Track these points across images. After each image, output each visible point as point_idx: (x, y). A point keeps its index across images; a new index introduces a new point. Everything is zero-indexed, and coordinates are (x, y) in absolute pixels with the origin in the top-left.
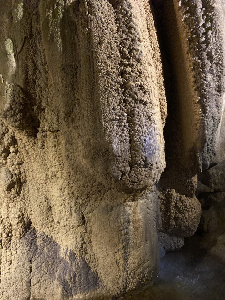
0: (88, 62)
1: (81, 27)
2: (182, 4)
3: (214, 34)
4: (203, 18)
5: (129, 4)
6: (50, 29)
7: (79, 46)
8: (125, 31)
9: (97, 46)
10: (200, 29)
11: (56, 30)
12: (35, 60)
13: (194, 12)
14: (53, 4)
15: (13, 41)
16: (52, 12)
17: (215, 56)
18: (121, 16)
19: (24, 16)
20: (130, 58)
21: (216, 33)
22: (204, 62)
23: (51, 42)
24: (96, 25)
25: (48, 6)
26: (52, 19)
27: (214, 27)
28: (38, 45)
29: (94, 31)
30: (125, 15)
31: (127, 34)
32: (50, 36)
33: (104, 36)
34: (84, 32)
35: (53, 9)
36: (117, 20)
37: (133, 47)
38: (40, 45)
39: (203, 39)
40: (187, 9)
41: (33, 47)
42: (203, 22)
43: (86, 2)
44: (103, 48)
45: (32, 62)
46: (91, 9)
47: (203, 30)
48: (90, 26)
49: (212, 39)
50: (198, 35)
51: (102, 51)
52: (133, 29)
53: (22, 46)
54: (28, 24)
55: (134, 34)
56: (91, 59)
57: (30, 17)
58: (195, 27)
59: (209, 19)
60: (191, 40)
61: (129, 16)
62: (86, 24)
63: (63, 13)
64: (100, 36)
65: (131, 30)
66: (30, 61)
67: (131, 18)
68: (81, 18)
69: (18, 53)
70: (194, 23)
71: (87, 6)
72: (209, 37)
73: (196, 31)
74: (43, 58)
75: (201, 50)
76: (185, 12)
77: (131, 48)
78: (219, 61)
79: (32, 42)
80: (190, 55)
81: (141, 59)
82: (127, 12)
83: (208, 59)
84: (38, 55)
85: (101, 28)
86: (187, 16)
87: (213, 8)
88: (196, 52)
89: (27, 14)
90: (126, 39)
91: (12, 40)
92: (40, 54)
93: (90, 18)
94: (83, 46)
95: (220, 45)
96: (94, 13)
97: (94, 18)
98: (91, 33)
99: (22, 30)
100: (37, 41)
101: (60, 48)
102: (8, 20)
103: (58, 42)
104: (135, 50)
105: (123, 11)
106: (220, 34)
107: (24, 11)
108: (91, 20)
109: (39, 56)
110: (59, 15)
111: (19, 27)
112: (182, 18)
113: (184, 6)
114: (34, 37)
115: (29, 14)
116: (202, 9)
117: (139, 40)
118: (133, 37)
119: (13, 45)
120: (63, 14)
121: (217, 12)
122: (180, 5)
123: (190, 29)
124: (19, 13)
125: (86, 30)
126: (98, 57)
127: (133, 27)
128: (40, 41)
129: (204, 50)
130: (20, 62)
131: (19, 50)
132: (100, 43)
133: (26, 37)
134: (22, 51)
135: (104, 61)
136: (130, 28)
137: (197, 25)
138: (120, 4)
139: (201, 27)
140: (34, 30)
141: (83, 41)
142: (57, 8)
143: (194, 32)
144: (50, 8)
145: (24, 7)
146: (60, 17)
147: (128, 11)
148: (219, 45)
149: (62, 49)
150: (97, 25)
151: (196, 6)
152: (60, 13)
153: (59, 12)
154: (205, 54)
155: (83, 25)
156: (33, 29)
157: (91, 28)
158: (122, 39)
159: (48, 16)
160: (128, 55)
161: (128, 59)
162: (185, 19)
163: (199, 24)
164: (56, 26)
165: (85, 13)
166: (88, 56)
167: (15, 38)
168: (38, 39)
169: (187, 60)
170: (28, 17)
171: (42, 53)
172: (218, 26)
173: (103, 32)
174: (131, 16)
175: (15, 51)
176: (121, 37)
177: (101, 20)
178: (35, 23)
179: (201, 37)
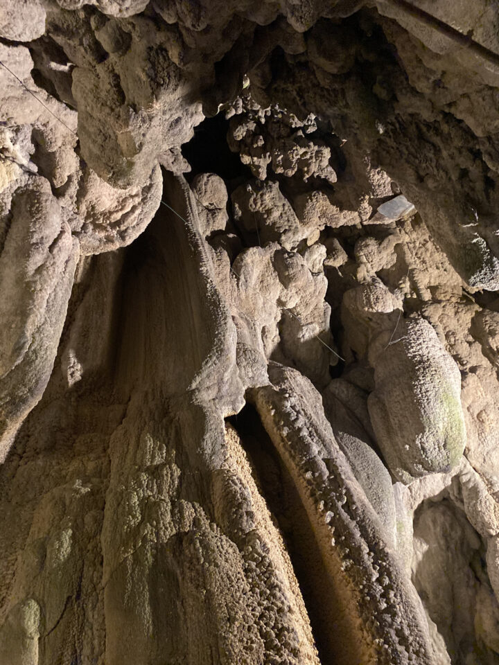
0: (209, 659)
1: (189, 584)
2: (335, 543)
3: (399, 597)
4: (374, 568)
5: (264, 545)
6: (129, 586)
7: (185, 620)
8: (266, 593)
9: (225, 624)
10: (374, 587)
11: (140, 588)
12: (77, 648)
13: (359, 558)
14: (135, 538)
15: (40, 606)
16: (132, 552)
17: (411, 639)
18: (253, 565)
19: (71, 554)
20: (281, 649)
21: (401, 595)
22: (396, 650)
23: (129, 612)
24: (220, 584)
25: (124, 540)
26: (133, 565)
27: (396, 586)
28: (90, 614)
29: (217, 595)
30: (260, 563)
31: (268, 599)
32: (128, 601)
33: (236, 606)
34: (199, 596)
35: (135, 546)
36: (247, 571)
37: (282, 624)
38: (95, 612)
39: (384, 606)
40: (347, 552)
41: (79, 617)
42: (375, 576)
43: (198, 541)
44: (236, 629)
45: (72, 654)
46: (207, 553)
47: (379, 589)
48: (210, 586)
49: (398, 606)
50: (373, 597)
51: (235, 636)
52: (277, 589)
53: (59, 617)
54: (76, 570)
55: (280, 598)
56: (214, 652)
57: (81, 556)
58: (365, 582)
59: (385, 571)
60: (362, 605)
61: (267, 565)
62: (201, 580)
63: (154, 556)
64: (230, 604)
65: (275, 591)
66: (69, 650)
67: (270, 568)
68: (189, 568)
69: (47, 633)
70: (362, 575)
71: (201, 548)
72: (392, 601)
73: (369, 590)
74: (96, 642)
75: (385, 626)
76: (343, 556)
77: (280, 626)
78: (420, 647)
79: (78, 606)
80: (365, 632)
81: (299, 650)
82: (263, 558)
83: (400, 644)
84: (87, 636)
85: (229, 589)
86: (348, 564)
87: (386, 555)
88: (377, 627)
89: (77, 552)
90: (267, 609)
91: (38, 604)
92: (90, 634)
93: (208, 570)
94: (196, 624)
95: (413, 617)
96: (214, 561)
97: (215, 570)
98: (212, 599)
99: (65, 583)
100: (90, 606)
101: (148, 628)
102: (37, 560)
103: (145, 614)
104: (288, 630)
105: (256, 556)
106: (409, 598)
107: (73, 546)
108: (210, 575)
109: (89, 639)
110: (147, 559)
111: (60, 577)
112: (342, 567)
113: (339, 546)
114: (83, 597)
115: (81, 550)
116: (369, 554)
117: (290, 610)
118: (280, 604)
119: (40, 615)
120: (154, 558)
121: (393, 560)
122: (333, 544)
123: (357, 585)
124: (62, 550)
125: (202, 592)
126: (230, 651)
127: (277, 586)
128: (95, 606)
129: (391, 626)
130: (48, 653)
131: (50, 626)
132: (231, 620)
133: (69, 598)
134: (57, 628)
135: (240, 658)
136: (272, 587)
137: (369, 580)
138: (248, 543)
139: (375, 584)
140: (85, 582)
141: (197, 614)
142: (143, 546)
143: (366, 591)
144: (127, 544)
145: (73, 537)
146: (148, 562)
147: (265, 557)
148: (411, 617)
149: (151, 627)
150: (222, 583)
151: (359, 548)
152: (149, 555)
153: (147, 554)
154: (393, 632)
155: (195, 581)
156: (83, 580)
157: (212, 589)
158: (262, 607)
159: (126, 559)
160: (277, 642)
161: (278, 651)
162: (346, 567)
163: (370, 578)
164: (141, 581)
165: (198, 560)
166: (208, 647)
167: (46, 598)
168: (92, 600)
169: (361, 641)
170: (78, 557)
171: (95, 632)
172: (402, 583)
173: (232, 596)
174: (270, 565)
175: (43, 630)
176: (260, 604)
177: (228, 574)
178: (90, 569)
179: (379, 602)
